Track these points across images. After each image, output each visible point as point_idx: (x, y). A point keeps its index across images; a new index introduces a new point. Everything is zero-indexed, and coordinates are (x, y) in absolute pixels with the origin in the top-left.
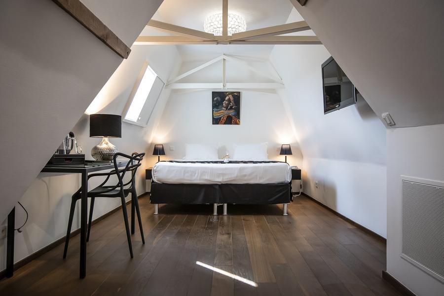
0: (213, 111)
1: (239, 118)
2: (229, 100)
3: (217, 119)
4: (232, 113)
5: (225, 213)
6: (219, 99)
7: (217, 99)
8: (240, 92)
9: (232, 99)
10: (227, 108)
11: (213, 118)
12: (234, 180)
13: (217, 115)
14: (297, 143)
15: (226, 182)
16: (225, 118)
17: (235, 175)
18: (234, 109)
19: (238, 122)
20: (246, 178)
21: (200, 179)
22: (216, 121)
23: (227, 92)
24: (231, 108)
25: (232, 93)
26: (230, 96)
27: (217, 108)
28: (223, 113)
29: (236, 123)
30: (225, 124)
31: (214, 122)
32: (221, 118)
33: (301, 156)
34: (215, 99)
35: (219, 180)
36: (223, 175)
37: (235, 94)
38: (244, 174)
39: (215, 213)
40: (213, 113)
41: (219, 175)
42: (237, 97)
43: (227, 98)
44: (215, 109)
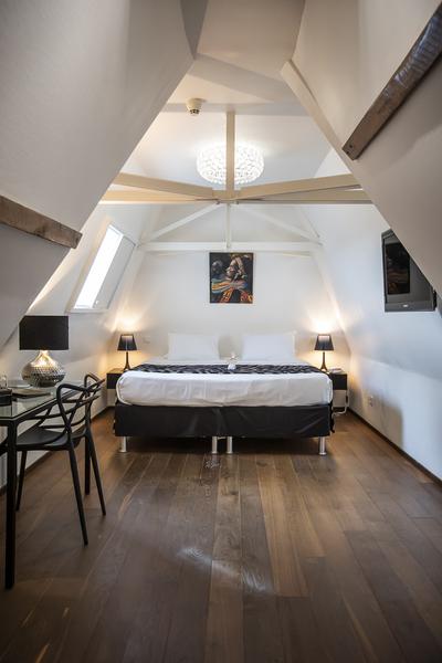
0: (211, 282)
1: (251, 294)
2: (236, 264)
3: (218, 294)
4: (240, 285)
5: (230, 451)
6: (221, 264)
7: (218, 264)
8: (252, 254)
9: (240, 263)
10: (232, 278)
11: (211, 293)
12: (243, 401)
13: (218, 288)
14: (342, 332)
16: (230, 294)
17: (246, 393)
18: (244, 279)
19: (250, 299)
20: (262, 397)
21: (191, 400)
22: (216, 298)
24: (239, 278)
25: (241, 255)
26: (238, 259)
27: (218, 278)
28: (227, 285)
29: (247, 302)
30: (230, 302)
31: (213, 299)
32: (223, 293)
33: (347, 352)
34: (215, 263)
35: (221, 401)
36: (227, 392)
37: (246, 256)
38: (260, 390)
39: (215, 452)
40: (211, 285)
41: (220, 393)
42: (248, 261)
43: (233, 263)
44: (214, 280)
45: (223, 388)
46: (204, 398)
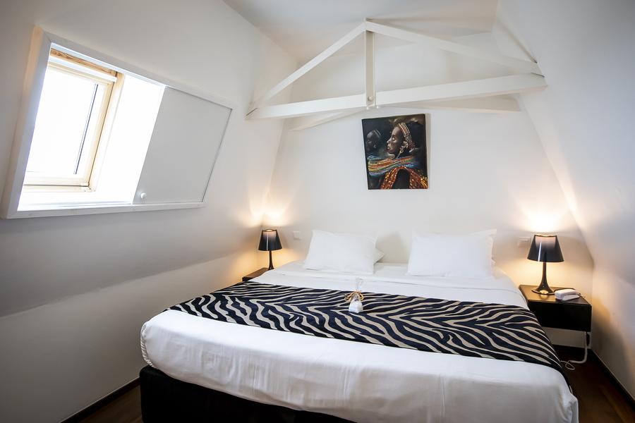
0: (367, 161)
1: (425, 175)
2: (400, 134)
3: (377, 178)
4: (408, 163)
6: (378, 135)
7: (374, 136)
8: (423, 116)
9: (406, 131)
10: (396, 153)
11: (369, 176)
13: (377, 169)
14: (579, 231)
15: (316, 409)
16: (394, 176)
18: (414, 154)
19: (423, 183)
22: (376, 182)
23: (393, 118)
24: (406, 153)
25: (406, 119)
26: (403, 126)
27: (376, 156)
28: (389, 163)
29: (420, 186)
30: (394, 187)
31: (372, 184)
32: (384, 175)
33: (589, 261)
34: (370, 134)
37: (413, 119)
38: (378, 395)
40: (367, 165)
42: (417, 127)
43: (395, 131)
44: (371, 157)
45: (301, 376)
46: (265, 389)
